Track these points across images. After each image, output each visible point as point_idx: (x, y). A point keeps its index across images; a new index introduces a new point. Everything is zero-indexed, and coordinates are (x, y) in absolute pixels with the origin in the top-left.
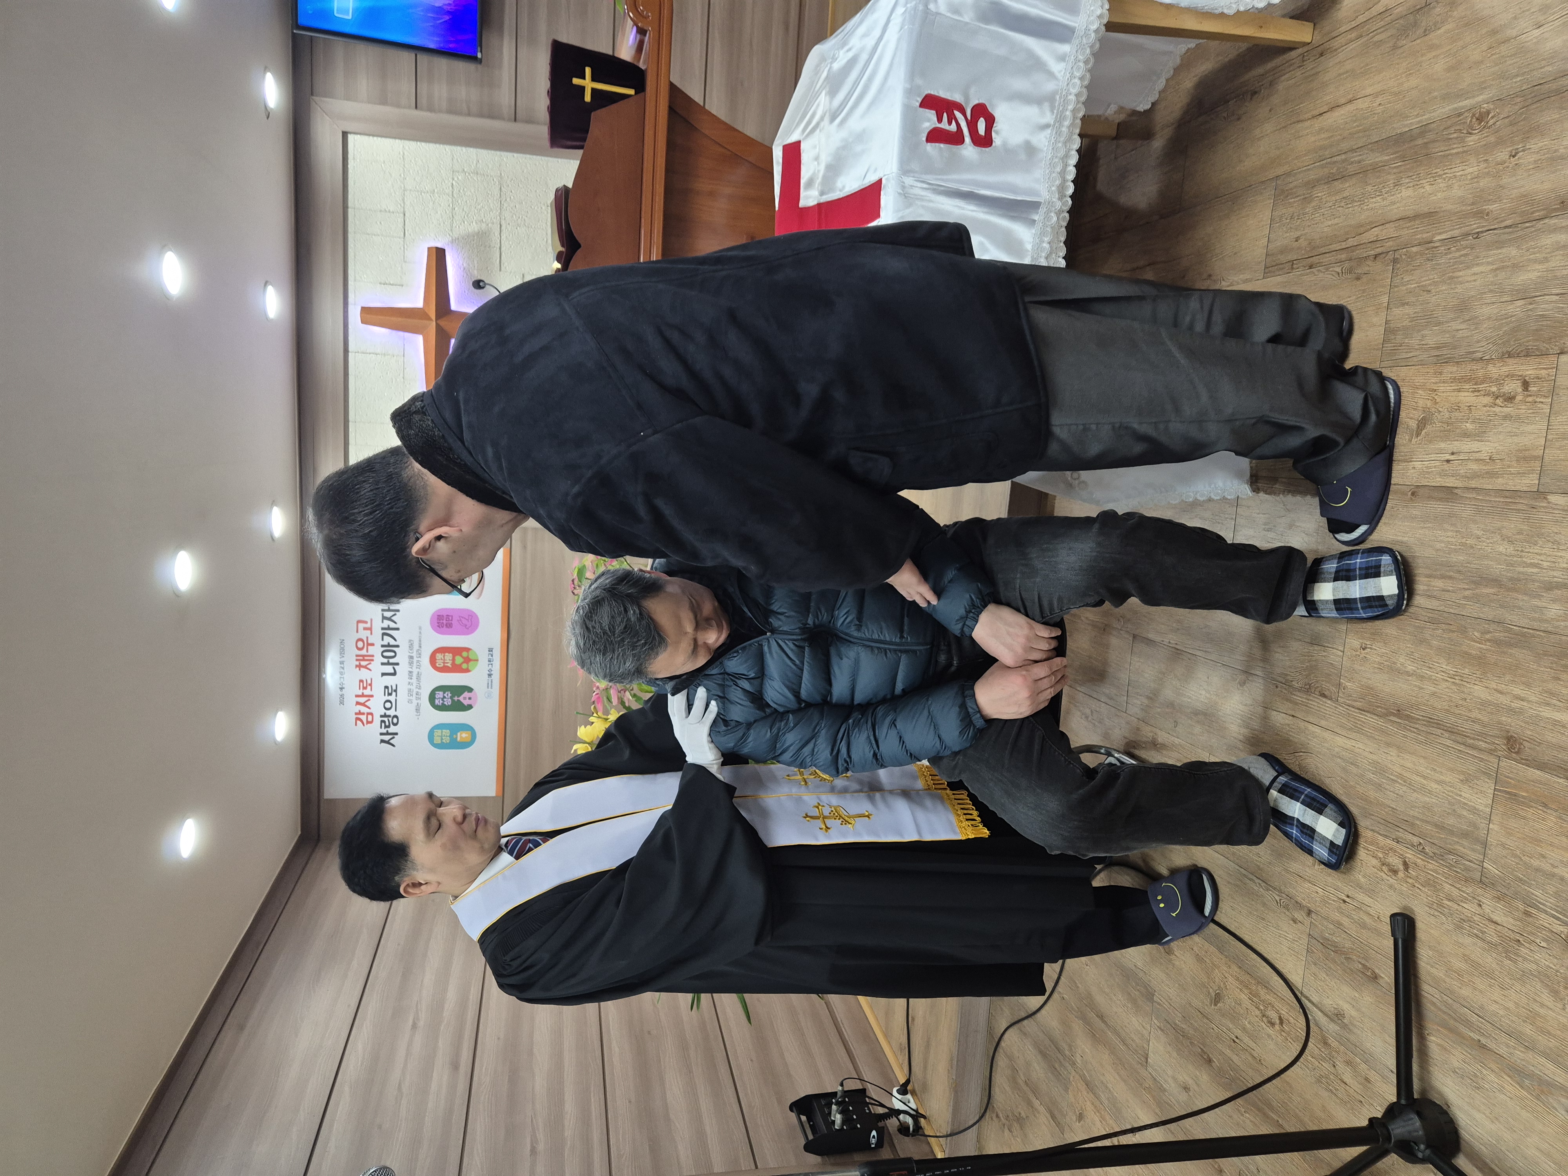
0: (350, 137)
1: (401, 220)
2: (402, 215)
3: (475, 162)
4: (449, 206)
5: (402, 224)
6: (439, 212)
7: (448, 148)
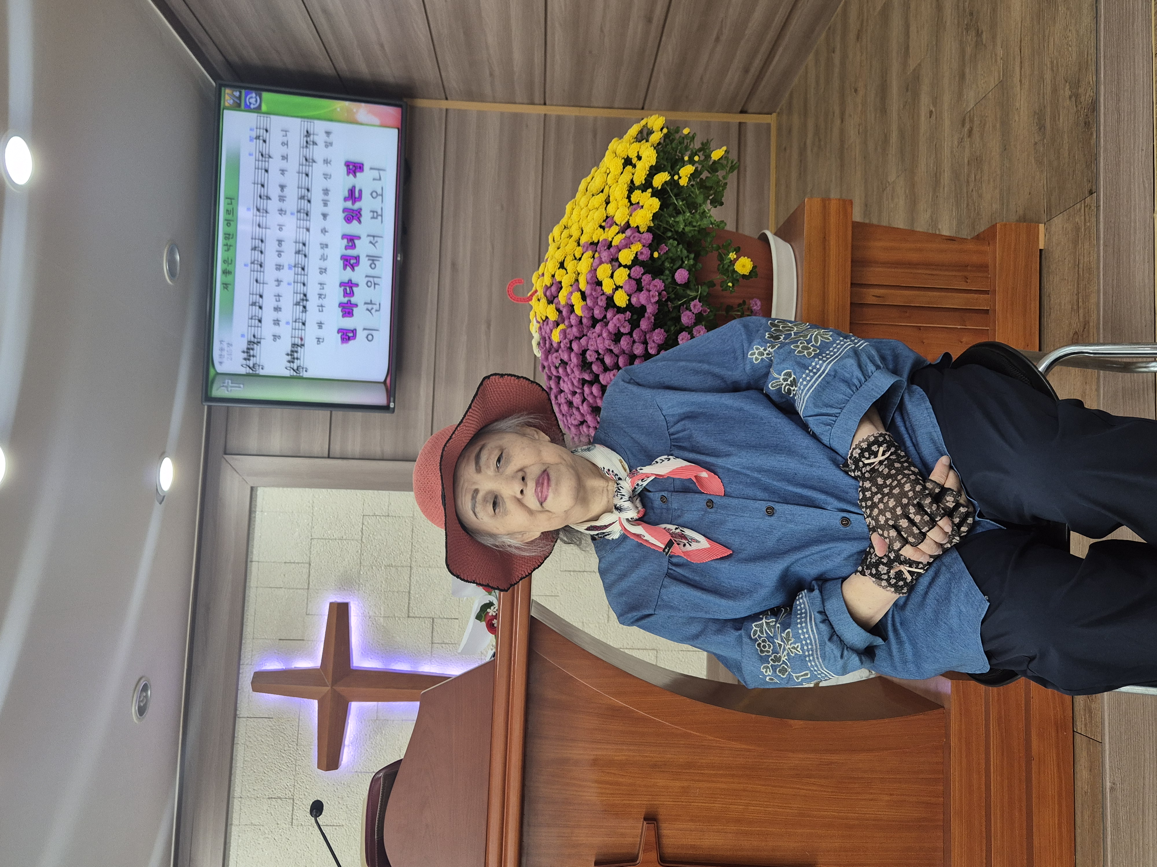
0: (260, 492)
1: (306, 571)
2: (307, 565)
3: (387, 504)
4: (358, 552)
5: (307, 576)
6: (346, 560)
7: (359, 493)
